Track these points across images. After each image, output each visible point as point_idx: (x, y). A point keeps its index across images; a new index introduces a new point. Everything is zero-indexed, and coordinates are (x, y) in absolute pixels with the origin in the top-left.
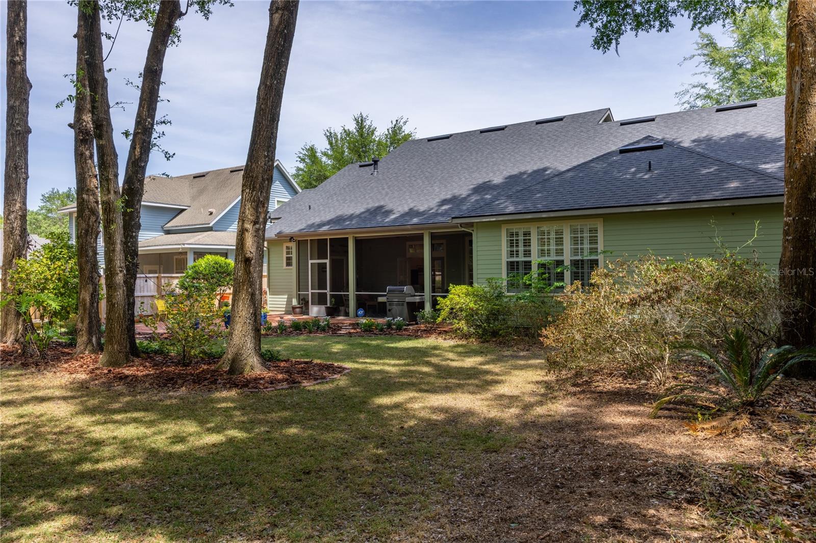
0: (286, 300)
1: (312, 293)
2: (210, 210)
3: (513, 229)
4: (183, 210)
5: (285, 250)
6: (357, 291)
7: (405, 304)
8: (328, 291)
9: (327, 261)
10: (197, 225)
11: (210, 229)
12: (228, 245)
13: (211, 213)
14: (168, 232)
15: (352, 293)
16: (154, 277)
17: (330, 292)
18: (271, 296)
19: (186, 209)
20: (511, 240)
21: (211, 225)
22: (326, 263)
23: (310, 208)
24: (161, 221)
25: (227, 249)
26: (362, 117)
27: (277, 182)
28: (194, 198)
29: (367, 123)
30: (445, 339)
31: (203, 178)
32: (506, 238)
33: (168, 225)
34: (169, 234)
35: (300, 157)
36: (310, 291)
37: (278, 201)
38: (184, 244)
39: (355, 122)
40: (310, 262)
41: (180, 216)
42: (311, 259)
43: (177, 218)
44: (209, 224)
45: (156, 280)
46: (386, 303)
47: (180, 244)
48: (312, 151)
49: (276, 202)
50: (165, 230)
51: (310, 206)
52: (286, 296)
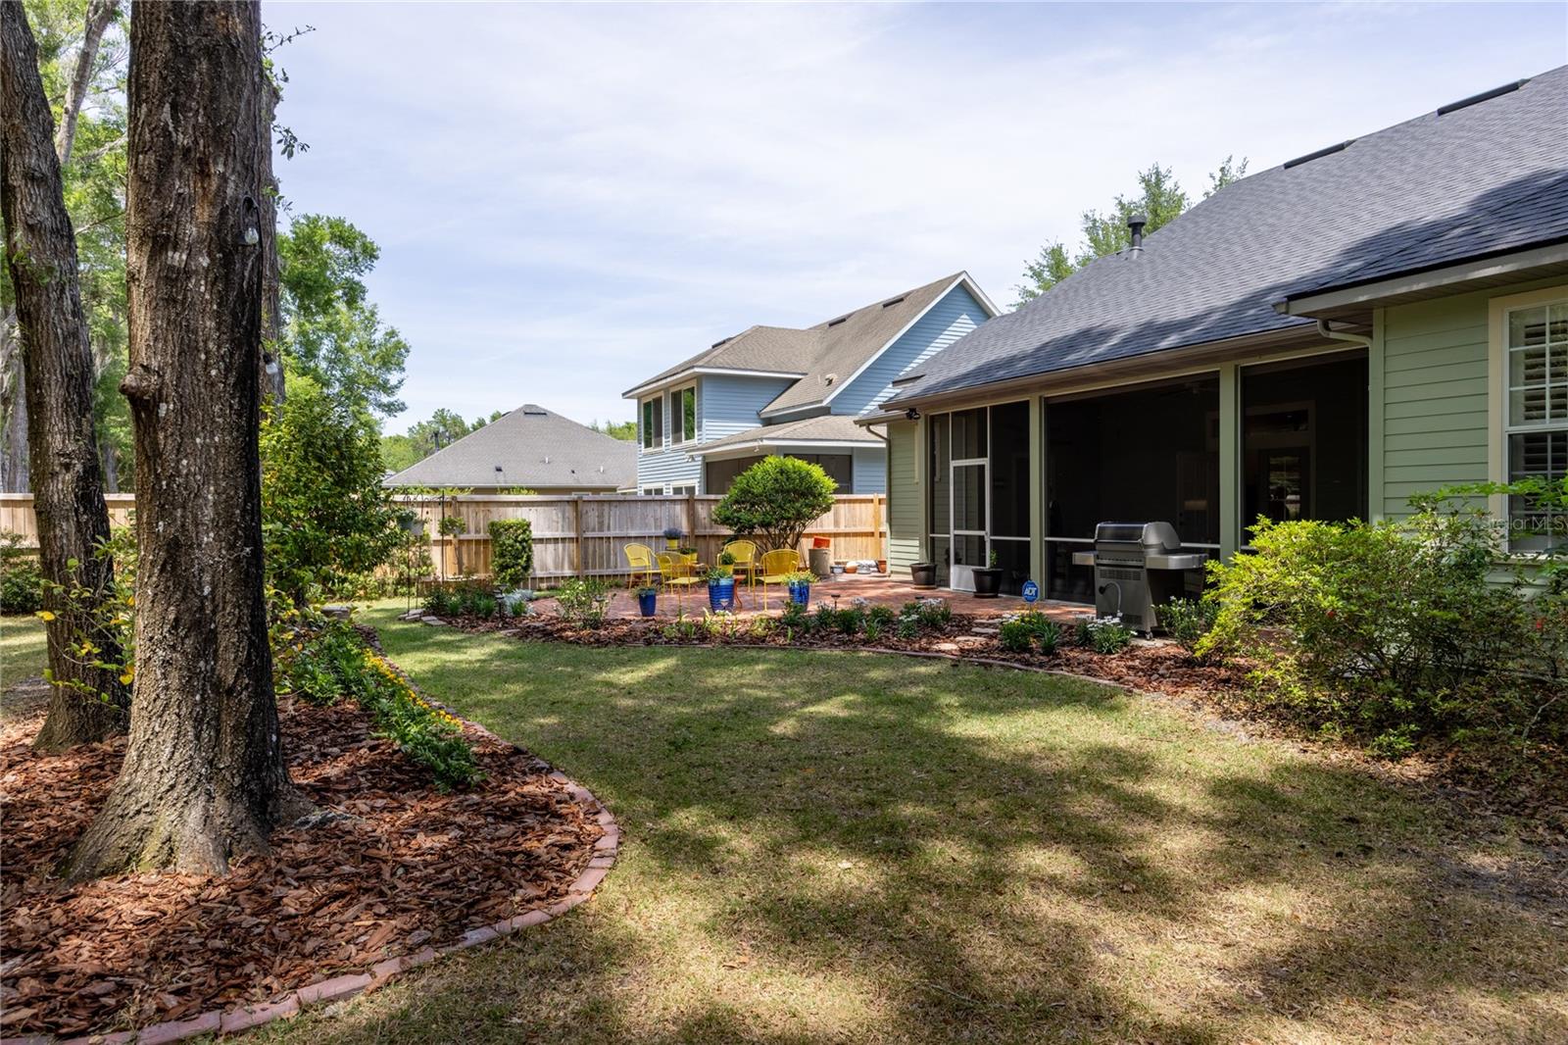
1: (955, 535)
2: (828, 376)
3: (1542, 311)
4: (796, 381)
7: (1144, 575)
8: (986, 534)
9: (986, 462)
10: (805, 405)
11: (826, 411)
12: (851, 441)
13: (830, 382)
14: (768, 422)
15: (1037, 538)
17: (994, 532)
18: (894, 542)
19: (799, 380)
20: (1528, 355)
21: (824, 404)
22: (983, 467)
24: (755, 401)
25: (852, 448)
26: (1158, 173)
27: (965, 316)
28: (816, 360)
29: (1168, 185)
30: (1226, 715)
32: (1507, 350)
33: (770, 409)
34: (770, 424)
35: (1031, 268)
36: (953, 532)
38: (761, 439)
39: (1143, 185)
40: (953, 464)
41: (788, 392)
42: (952, 458)
43: (784, 395)
44: (821, 401)
45: (684, 506)
46: (1093, 567)
47: (755, 440)
48: (1056, 256)
50: (764, 419)
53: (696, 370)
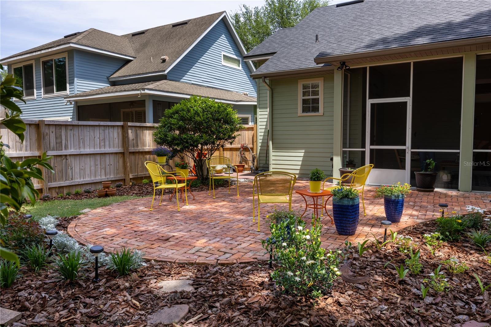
0: (301, 159)
1: (371, 150)
2: (162, 57)
4: (129, 61)
5: (300, 90)
6: (475, 148)
8: (408, 147)
9: (409, 100)
10: (149, 73)
11: (164, 77)
13: (164, 61)
14: (113, 84)
15: (466, 150)
16: (118, 126)
17: (412, 148)
18: (275, 154)
19: (131, 61)
22: (405, 103)
23: (317, 39)
24: (106, 71)
27: (223, 36)
28: (138, 51)
31: (143, 35)
33: (115, 75)
34: (116, 85)
36: (368, 147)
37: (224, 55)
38: (143, 90)
40: (369, 102)
41: (126, 67)
42: (370, 98)
43: (123, 69)
44: (164, 71)
45: (120, 130)
49: (222, 56)
50: (111, 82)
51: (317, 36)
52: (302, 154)
53: (72, 45)
